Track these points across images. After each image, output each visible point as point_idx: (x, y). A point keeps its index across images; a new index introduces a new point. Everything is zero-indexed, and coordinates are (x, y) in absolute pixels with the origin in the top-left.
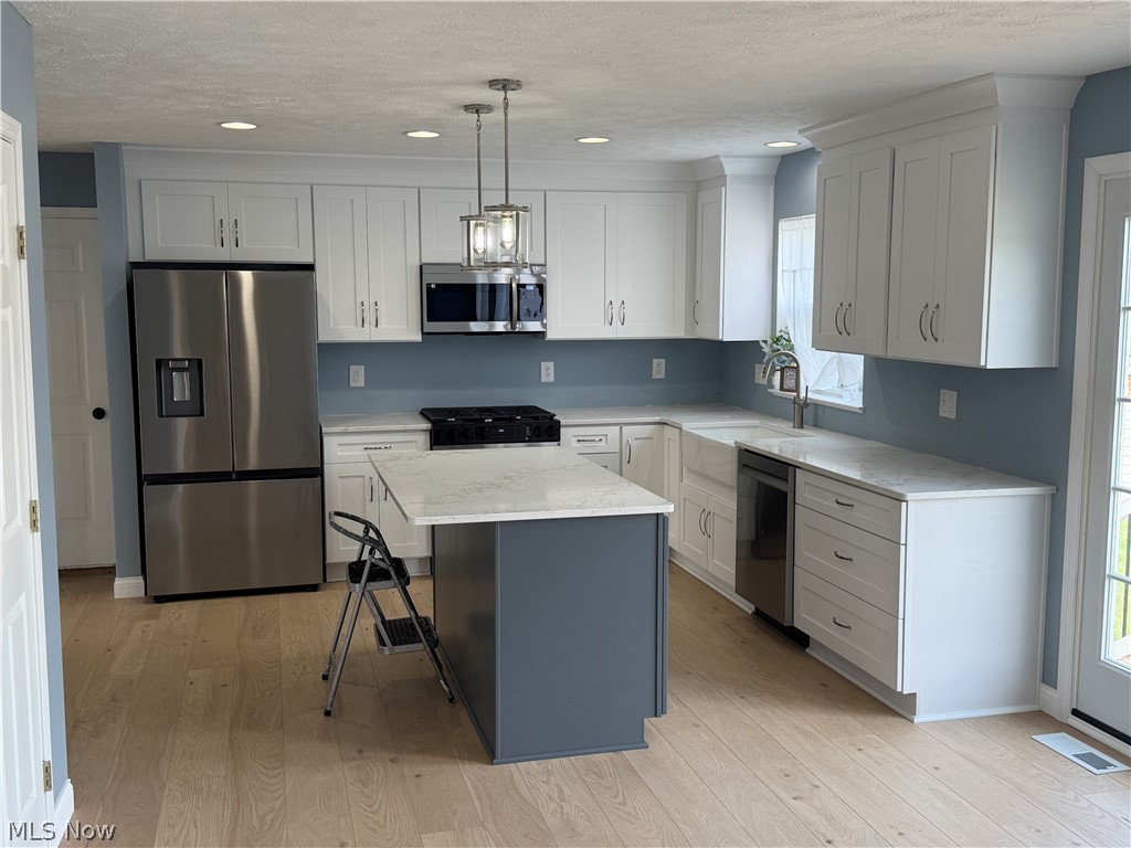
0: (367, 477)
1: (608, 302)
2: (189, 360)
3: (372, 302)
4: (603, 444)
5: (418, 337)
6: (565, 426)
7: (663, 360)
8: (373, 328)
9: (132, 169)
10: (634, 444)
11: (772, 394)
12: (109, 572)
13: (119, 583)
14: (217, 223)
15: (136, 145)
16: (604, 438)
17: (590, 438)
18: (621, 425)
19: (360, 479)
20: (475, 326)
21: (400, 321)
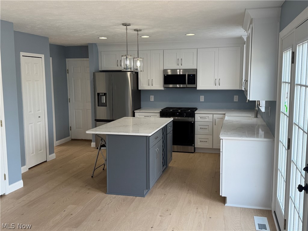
1: (215, 79)
2: (104, 93)
3: (151, 79)
4: (208, 119)
5: (162, 88)
6: (196, 113)
7: (238, 96)
8: (151, 86)
9: (100, 49)
10: (217, 120)
12: (90, 141)
13: (92, 143)
14: (117, 61)
15: (100, 43)
16: (208, 117)
17: (205, 117)
18: (213, 114)
21: (158, 84)
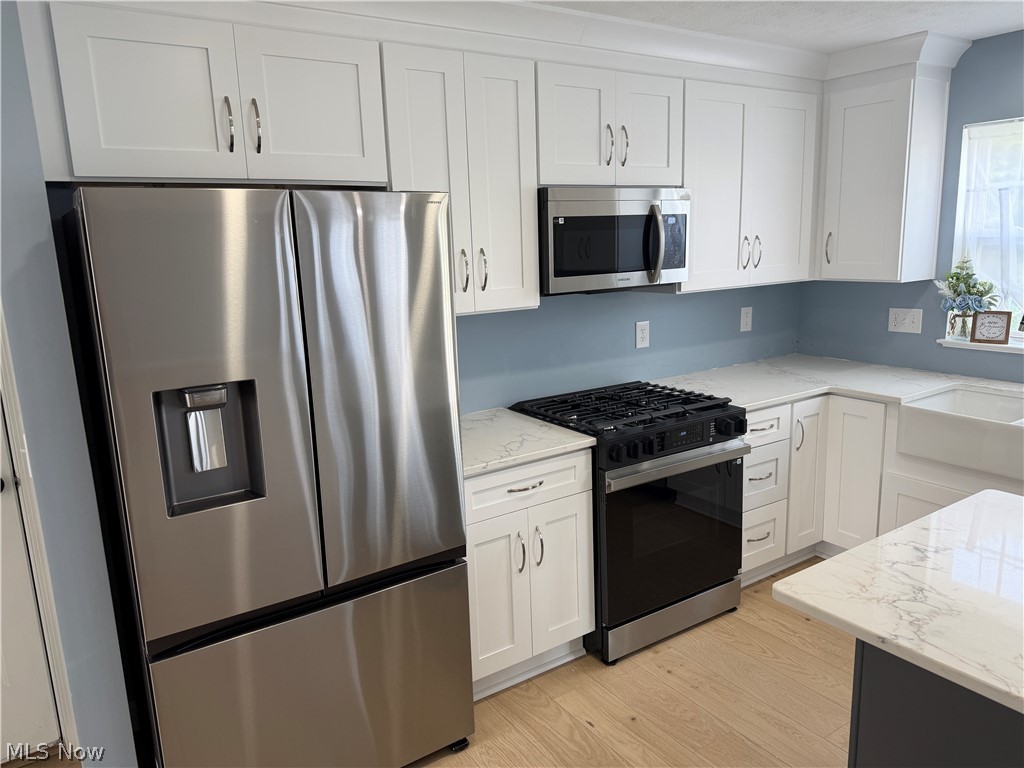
0: (514, 536)
1: (742, 238)
3: (477, 250)
4: (774, 430)
8: (479, 291)
11: (940, 345)
14: (219, 104)
16: (776, 423)
18: (792, 403)
19: (503, 542)
20: (619, 280)
21: (513, 278)
